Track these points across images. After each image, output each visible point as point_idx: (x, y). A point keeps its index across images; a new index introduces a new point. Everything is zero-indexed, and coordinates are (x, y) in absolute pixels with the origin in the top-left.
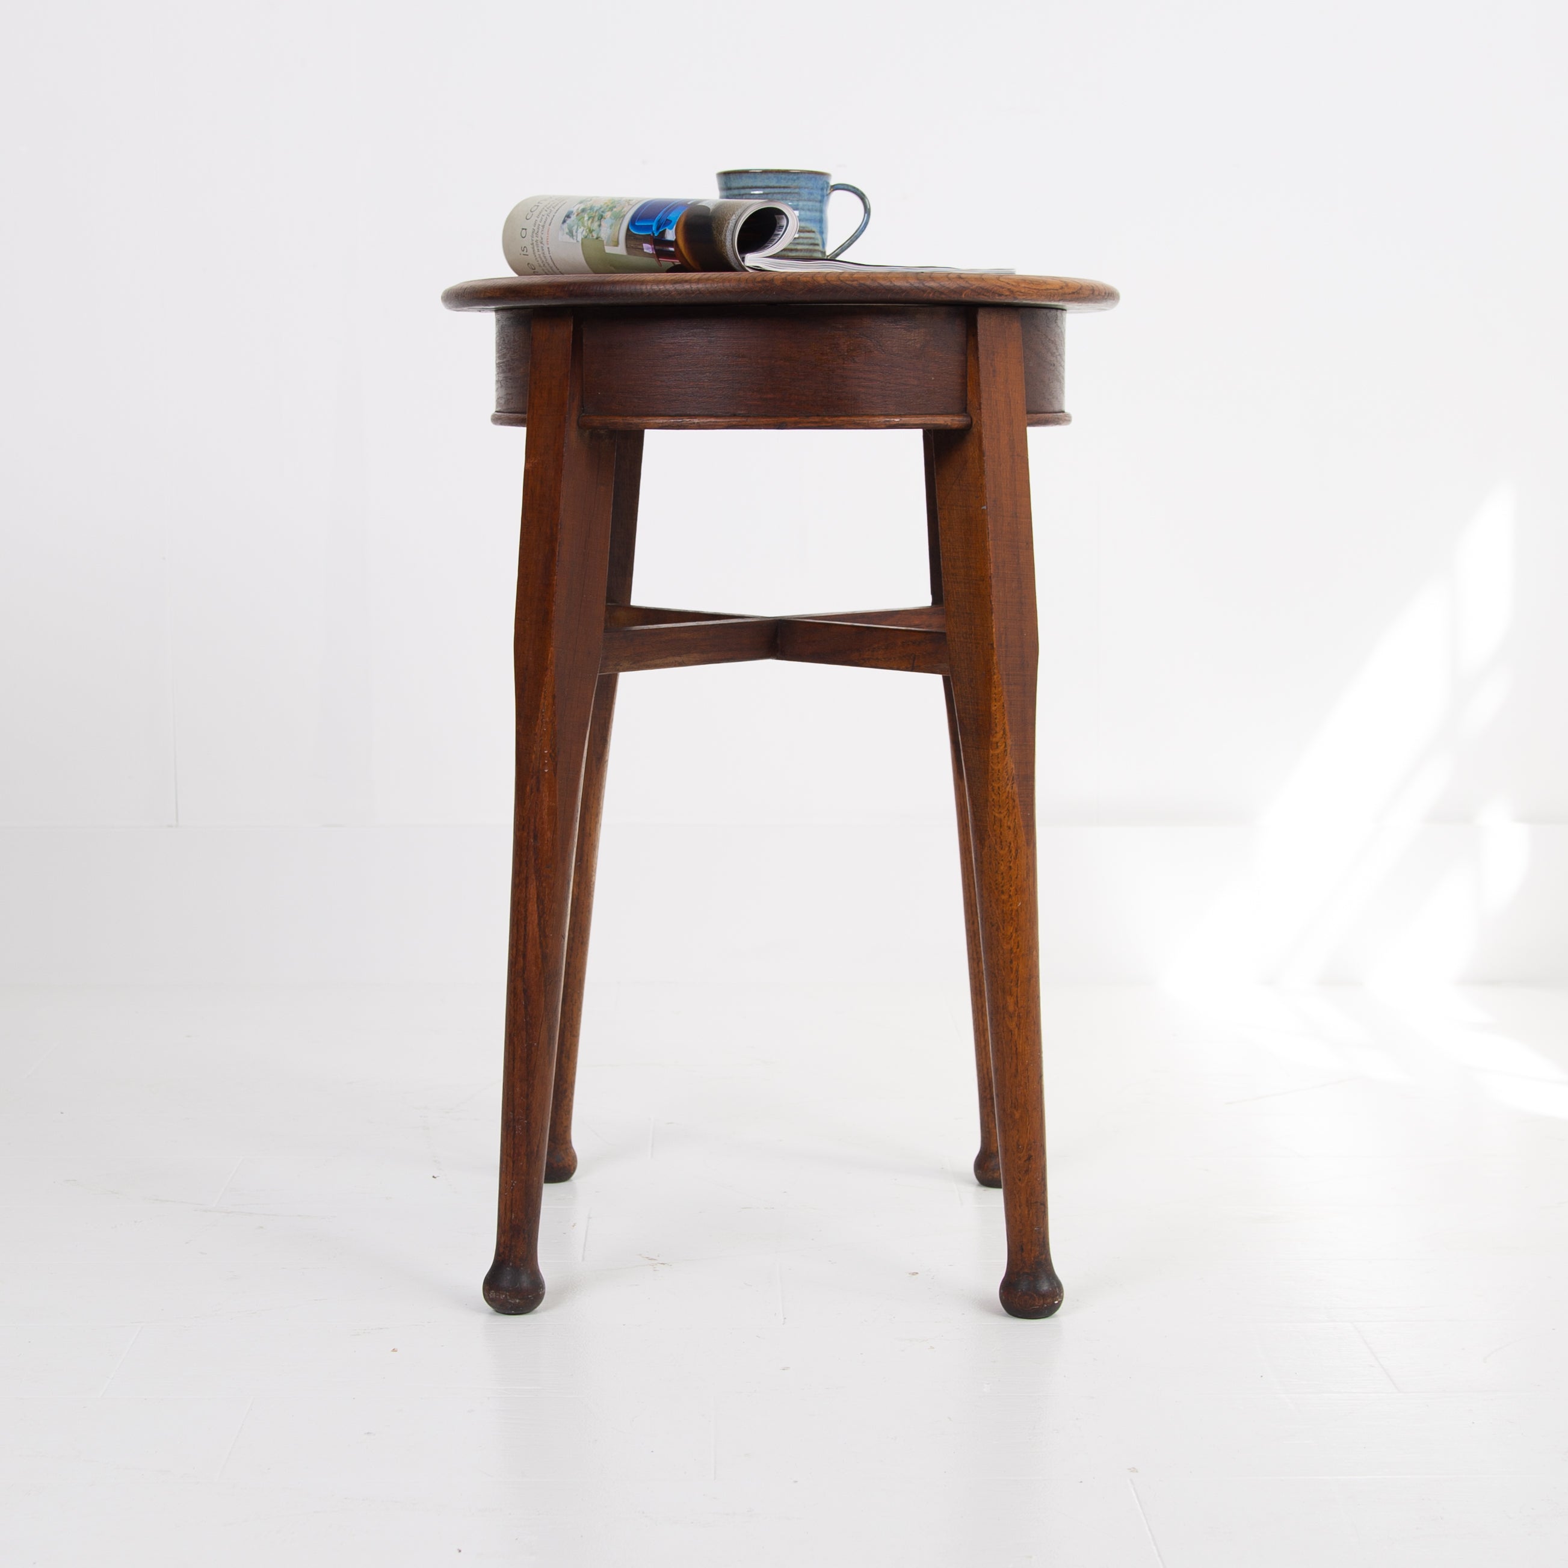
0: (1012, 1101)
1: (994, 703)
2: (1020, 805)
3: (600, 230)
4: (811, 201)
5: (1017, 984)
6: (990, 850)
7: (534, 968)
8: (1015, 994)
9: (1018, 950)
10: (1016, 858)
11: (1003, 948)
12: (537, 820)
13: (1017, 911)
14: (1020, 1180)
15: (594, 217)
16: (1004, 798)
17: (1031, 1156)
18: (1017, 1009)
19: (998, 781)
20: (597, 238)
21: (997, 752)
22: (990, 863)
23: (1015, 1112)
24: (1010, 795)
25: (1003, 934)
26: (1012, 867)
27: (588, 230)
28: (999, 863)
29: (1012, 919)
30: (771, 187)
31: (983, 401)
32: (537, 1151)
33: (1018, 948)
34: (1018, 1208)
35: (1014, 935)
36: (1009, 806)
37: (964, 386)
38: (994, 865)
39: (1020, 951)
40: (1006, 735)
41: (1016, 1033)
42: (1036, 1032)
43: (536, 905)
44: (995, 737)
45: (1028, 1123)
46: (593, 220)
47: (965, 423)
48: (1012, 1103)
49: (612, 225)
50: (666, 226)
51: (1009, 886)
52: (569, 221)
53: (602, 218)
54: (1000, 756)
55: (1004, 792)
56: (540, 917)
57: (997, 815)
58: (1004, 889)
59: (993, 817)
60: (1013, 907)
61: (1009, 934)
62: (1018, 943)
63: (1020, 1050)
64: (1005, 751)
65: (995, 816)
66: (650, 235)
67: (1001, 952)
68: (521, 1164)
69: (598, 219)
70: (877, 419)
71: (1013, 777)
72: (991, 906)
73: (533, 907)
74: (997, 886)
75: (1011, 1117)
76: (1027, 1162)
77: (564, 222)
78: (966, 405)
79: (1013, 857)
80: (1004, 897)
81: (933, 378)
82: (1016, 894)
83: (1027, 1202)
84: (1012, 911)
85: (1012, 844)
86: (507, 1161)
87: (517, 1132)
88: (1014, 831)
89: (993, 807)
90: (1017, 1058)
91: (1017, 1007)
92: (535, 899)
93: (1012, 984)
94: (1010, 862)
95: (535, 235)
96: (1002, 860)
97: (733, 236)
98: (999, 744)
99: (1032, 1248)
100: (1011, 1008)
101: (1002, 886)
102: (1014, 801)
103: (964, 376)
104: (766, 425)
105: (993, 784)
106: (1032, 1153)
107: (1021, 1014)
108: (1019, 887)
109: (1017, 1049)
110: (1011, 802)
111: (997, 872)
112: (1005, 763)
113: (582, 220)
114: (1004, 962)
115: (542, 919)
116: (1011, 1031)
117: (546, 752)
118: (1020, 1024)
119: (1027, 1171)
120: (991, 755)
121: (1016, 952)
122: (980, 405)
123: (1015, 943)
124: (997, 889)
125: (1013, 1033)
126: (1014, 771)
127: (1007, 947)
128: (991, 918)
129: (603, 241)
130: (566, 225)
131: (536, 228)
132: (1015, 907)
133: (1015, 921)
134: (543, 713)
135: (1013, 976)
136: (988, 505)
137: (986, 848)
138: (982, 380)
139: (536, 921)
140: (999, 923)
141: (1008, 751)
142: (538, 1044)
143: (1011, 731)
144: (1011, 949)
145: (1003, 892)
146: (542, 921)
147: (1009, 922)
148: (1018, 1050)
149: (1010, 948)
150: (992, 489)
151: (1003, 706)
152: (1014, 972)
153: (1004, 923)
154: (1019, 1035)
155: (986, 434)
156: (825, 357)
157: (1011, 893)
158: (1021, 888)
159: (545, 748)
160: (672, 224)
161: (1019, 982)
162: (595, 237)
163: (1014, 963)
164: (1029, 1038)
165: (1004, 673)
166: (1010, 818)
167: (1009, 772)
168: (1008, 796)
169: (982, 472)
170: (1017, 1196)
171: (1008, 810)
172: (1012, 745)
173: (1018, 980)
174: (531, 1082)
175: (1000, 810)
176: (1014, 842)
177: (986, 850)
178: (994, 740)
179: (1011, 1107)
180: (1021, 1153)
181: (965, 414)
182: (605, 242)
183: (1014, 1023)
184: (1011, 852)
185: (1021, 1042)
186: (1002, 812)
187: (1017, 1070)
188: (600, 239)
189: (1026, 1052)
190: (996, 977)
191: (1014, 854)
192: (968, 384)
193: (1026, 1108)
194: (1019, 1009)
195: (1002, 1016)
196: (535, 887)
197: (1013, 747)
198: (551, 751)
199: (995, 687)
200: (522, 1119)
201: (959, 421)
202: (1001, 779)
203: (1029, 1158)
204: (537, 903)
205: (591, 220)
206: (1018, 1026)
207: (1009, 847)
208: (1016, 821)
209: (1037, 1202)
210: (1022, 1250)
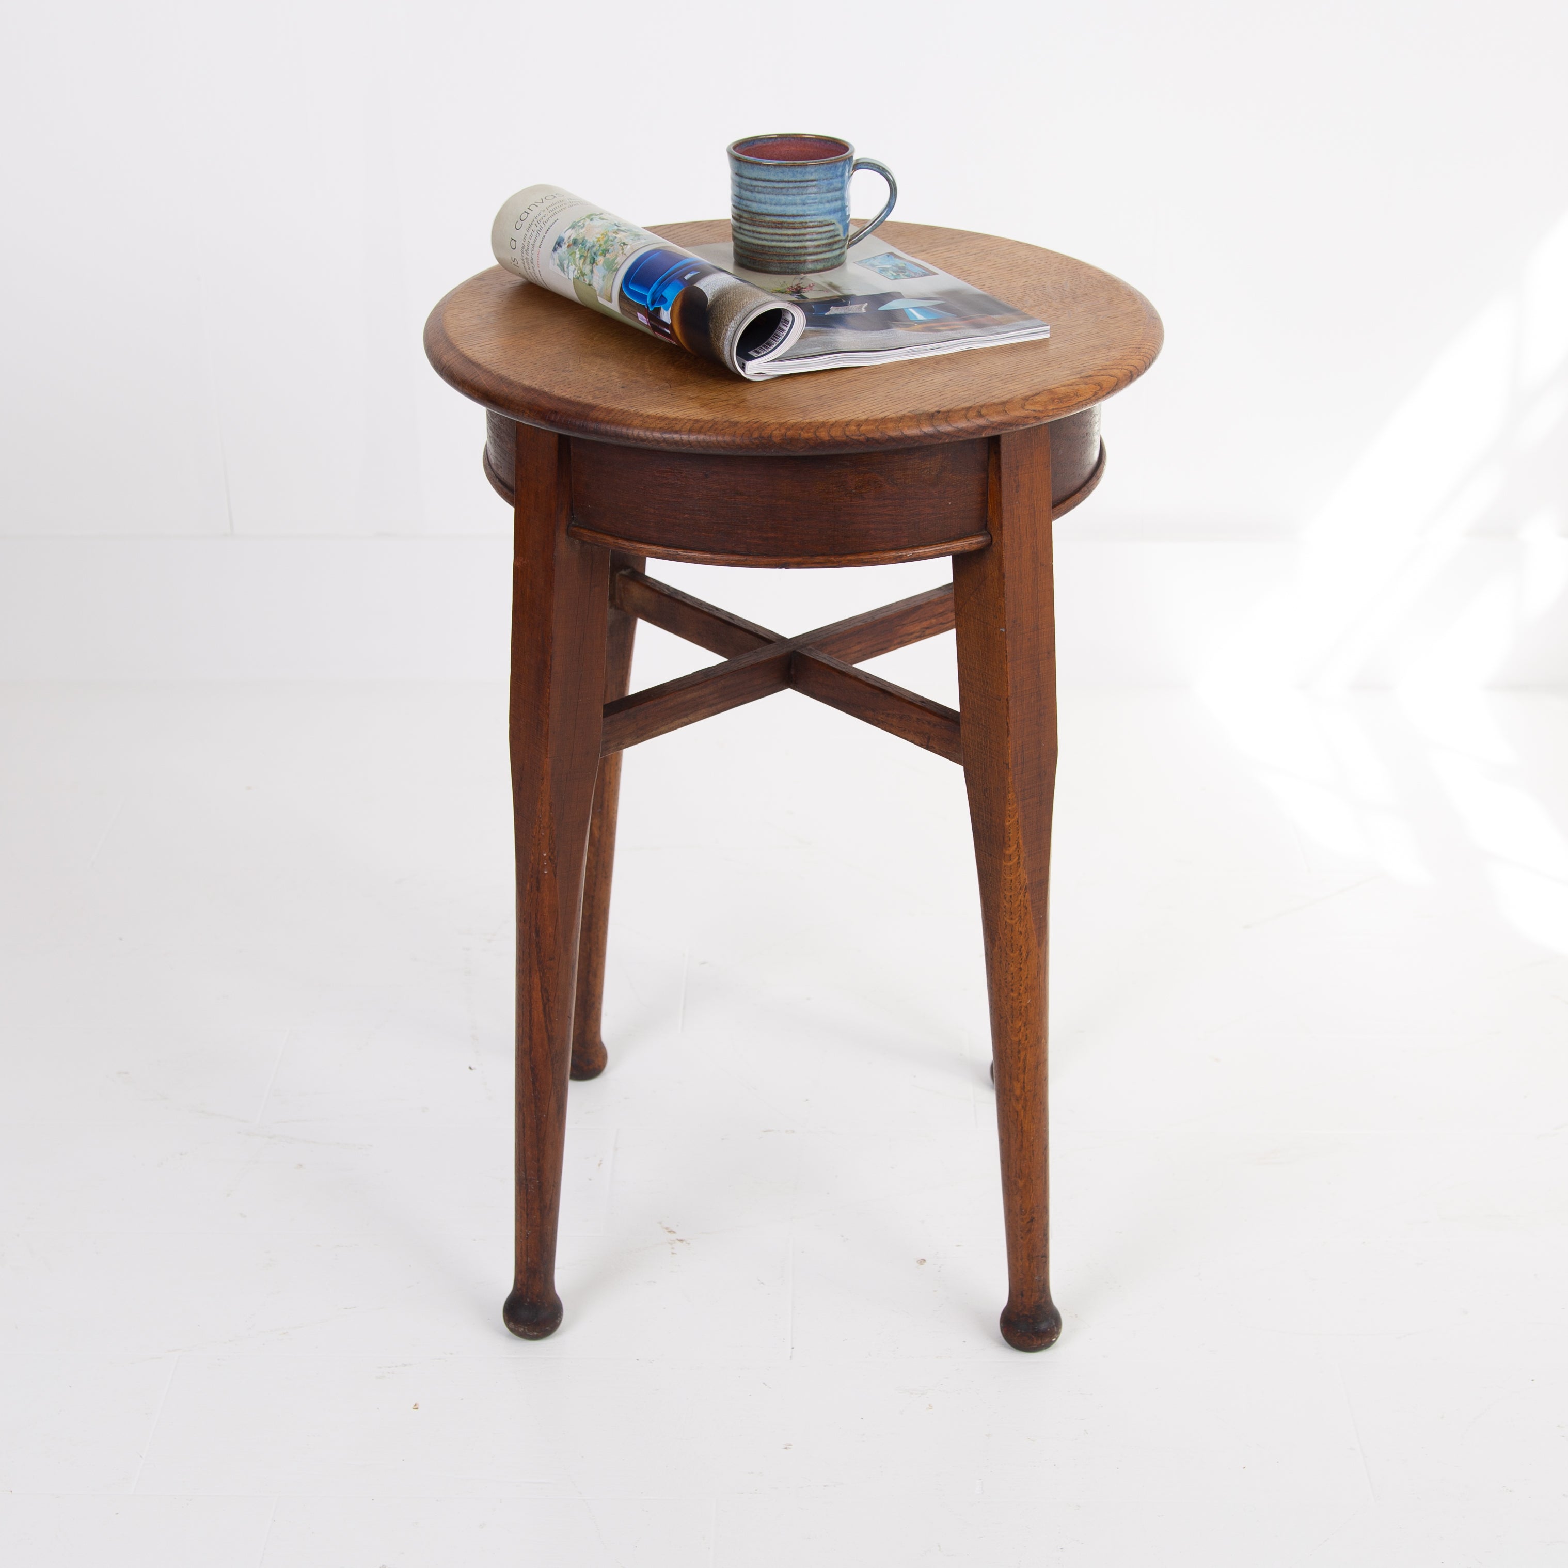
0: (1016, 1171)
1: (1008, 818)
2: (1032, 911)
3: (592, 277)
4: (830, 192)
5: (1024, 1071)
6: (1001, 951)
7: (540, 1050)
8: (1022, 1081)
9: (1027, 1041)
10: (1026, 961)
11: (1011, 1040)
12: (539, 917)
13: (1026, 1007)
14: (1022, 1238)
15: (586, 257)
16: (1016, 905)
17: (1034, 1218)
18: (1024, 1093)
19: (1010, 890)
20: (590, 285)
21: (1009, 864)
22: (1000, 962)
23: (1019, 1180)
24: (1022, 903)
25: (1012, 1027)
26: (1023, 968)
27: (579, 271)
28: (1009, 964)
29: (1021, 1014)
30: (786, 182)
31: (1005, 522)
32: (550, 1205)
33: (1026, 1039)
34: (1020, 1260)
35: (1023, 1029)
36: (1021, 913)
37: (984, 504)
38: (1004, 965)
39: (1028, 1042)
40: (1020, 848)
41: (1022, 1115)
42: (1042, 1110)
43: (540, 994)
44: (1009, 850)
45: (1031, 1191)
46: (585, 260)
47: (984, 543)
48: (1016, 1173)
49: (604, 277)
50: (662, 304)
51: (1019, 985)
52: (559, 250)
53: (594, 263)
54: (1012, 868)
55: (1016, 901)
56: (544, 1005)
57: (1008, 920)
58: (1014, 987)
59: (1004, 922)
60: (1022, 1004)
61: (1018, 1027)
62: (1027, 1036)
63: (1025, 1128)
64: (1019, 863)
65: (1006, 922)
66: (644, 306)
67: (1009, 1042)
68: (535, 1217)
69: (590, 263)
70: (887, 555)
71: (1026, 887)
72: (1000, 1000)
73: (537, 995)
74: (1007, 984)
75: (1015, 1184)
76: (1030, 1223)
77: (555, 250)
78: (987, 521)
79: (1023, 959)
80: (1014, 995)
81: (950, 503)
82: (1026, 993)
83: (1029, 1256)
84: (1021, 1007)
85: (1023, 947)
86: (521, 1212)
87: (529, 1190)
88: (1026, 936)
89: (1005, 913)
90: (1022, 1135)
91: (1024, 1091)
92: (539, 988)
93: (1019, 1072)
94: (1021, 964)
95: (525, 252)
96: (1013, 962)
97: (731, 347)
98: (1012, 857)
99: (1033, 1294)
100: (1018, 1092)
101: (1012, 985)
102: (1026, 908)
103: (985, 494)
104: (766, 565)
105: (1005, 892)
106: (1035, 1215)
107: (1027, 1098)
108: (1029, 985)
109: (1022, 1127)
110: (1023, 909)
111: (1007, 972)
112: (1018, 874)
113: (573, 255)
114: (1012, 1052)
115: (547, 1006)
116: (1017, 1112)
117: (545, 855)
118: (1026, 1107)
119: (1029, 1231)
120: (1003, 866)
121: (1024, 1044)
122: (1001, 527)
123: (1023, 1036)
124: (1006, 986)
125: (1019, 1113)
126: (1027, 882)
127: (1015, 1039)
128: (1000, 1011)
129: (595, 291)
130: (556, 255)
131: (526, 244)
132: (1024, 1004)
133: (1023, 1016)
134: (540, 818)
135: (1021, 1064)
136: (1007, 627)
137: (997, 948)
138: (1004, 501)
139: (541, 1008)
140: (1008, 1017)
141: (1022, 863)
142: (547, 1115)
143: (1024, 844)
144: (1020, 1041)
145: (1012, 990)
146: (547, 1008)
147: (1018, 1017)
148: (1024, 1129)
149: (1018, 1040)
150: (1012, 610)
151: (1018, 821)
152: (1021, 1061)
153: (1013, 1017)
154: (1025, 1115)
155: (1007, 554)
156: (830, 496)
157: (1021, 992)
158: (1030, 986)
159: (544, 851)
160: (668, 303)
161: (1027, 1070)
162: (587, 283)
163: (1022, 1053)
164: (1035, 1118)
165: (1020, 790)
166: (1022, 925)
167: (1022, 882)
168: (1020, 904)
169: (1002, 594)
170: (1019, 1250)
171: (1020, 917)
172: (1025, 857)
173: (1025, 1068)
174: (542, 1147)
175: (1011, 917)
176: (1025, 946)
177: (996, 949)
178: (1007, 852)
179: (1016, 1176)
180: (1024, 1215)
181: (985, 532)
182: (598, 292)
183: (1020, 1106)
184: (1021, 954)
185: (1026, 1122)
186: (1014, 918)
187: (1022, 1146)
188: (591, 286)
189: (1031, 1130)
190: (1003, 1062)
191: (1025, 956)
192: (989, 500)
193: (1030, 1178)
194: (1025, 1093)
195: (1009, 1098)
196: (539, 977)
197: (1027, 859)
198: (550, 854)
199: (1010, 804)
200: (534, 1179)
201: (978, 543)
202: (1013, 888)
203: (1032, 1220)
204: (541, 992)
205: (582, 260)
206: (1024, 1108)
207: (1020, 950)
208: (1028, 926)
209: (1037, 1256)
210: (1022, 1295)
